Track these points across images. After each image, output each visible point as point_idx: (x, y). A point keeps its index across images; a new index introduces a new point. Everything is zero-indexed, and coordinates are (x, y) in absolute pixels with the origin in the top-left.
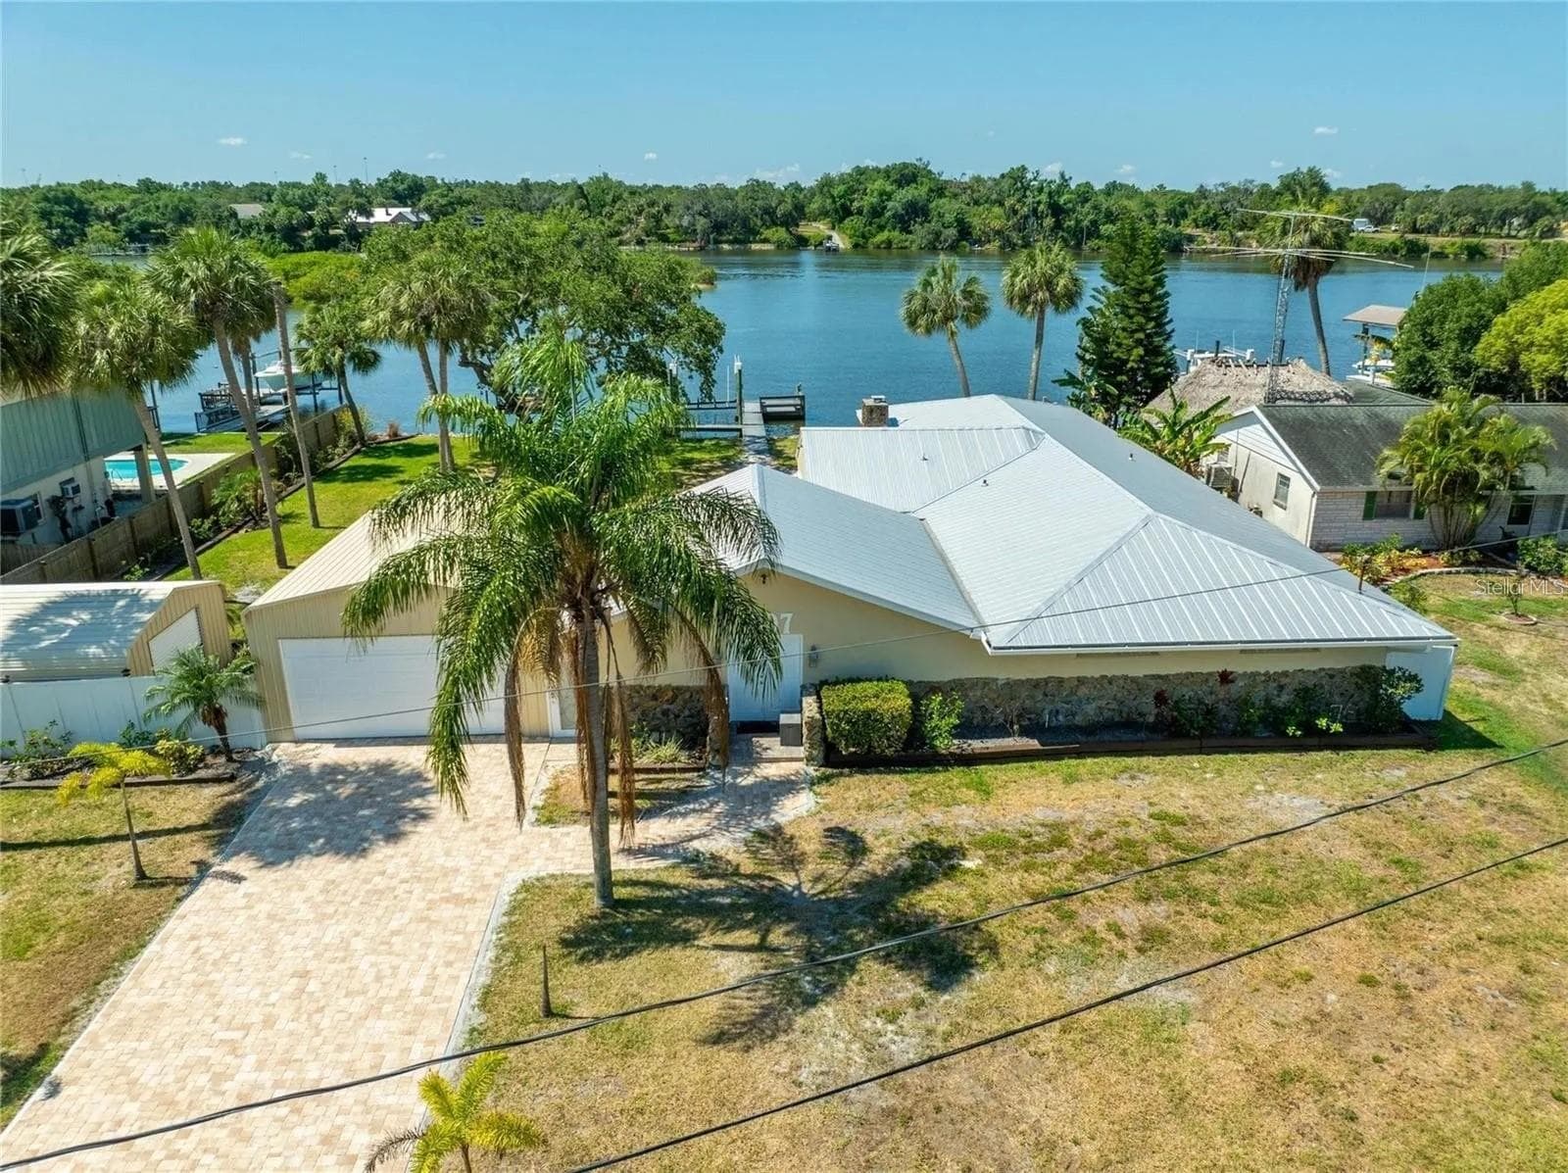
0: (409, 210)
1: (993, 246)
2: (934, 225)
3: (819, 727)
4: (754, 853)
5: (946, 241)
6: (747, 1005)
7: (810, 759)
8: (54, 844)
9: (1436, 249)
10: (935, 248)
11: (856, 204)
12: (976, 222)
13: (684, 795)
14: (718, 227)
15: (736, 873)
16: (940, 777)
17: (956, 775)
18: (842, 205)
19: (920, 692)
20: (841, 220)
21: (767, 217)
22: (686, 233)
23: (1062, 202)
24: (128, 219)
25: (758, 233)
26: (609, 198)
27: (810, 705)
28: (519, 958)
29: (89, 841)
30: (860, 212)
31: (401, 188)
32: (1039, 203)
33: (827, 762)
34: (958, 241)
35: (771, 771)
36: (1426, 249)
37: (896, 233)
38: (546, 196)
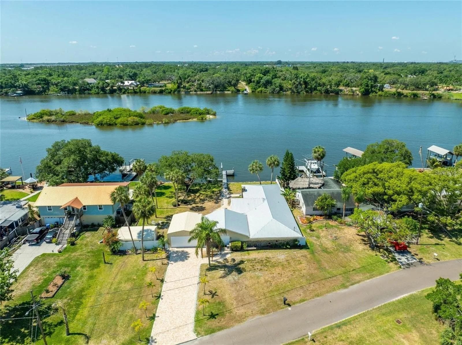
0: (134, 82)
1: (289, 93)
2: (273, 87)
3: (231, 247)
4: (224, 261)
5: (276, 91)
6: (223, 275)
7: (230, 250)
8: (151, 260)
9: (405, 94)
10: (273, 93)
11: (253, 80)
12: (284, 85)
13: (216, 255)
14: (216, 87)
15: (222, 263)
16: (244, 252)
17: (246, 252)
18: (249, 80)
19: (242, 243)
20: (249, 84)
21: (229, 84)
22: (208, 88)
23: (307, 81)
24: (60, 85)
25: (227, 88)
26: (186, 76)
27: (230, 244)
28: (202, 271)
29: (154, 260)
30: (254, 82)
31: (131, 74)
32: (301, 81)
33: (232, 251)
34: (280, 91)
35: (226, 252)
36: (403, 94)
37: (263, 88)
38: (170, 76)
